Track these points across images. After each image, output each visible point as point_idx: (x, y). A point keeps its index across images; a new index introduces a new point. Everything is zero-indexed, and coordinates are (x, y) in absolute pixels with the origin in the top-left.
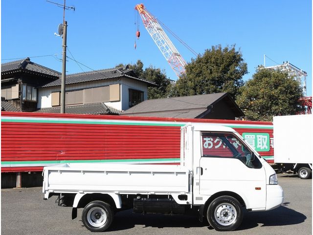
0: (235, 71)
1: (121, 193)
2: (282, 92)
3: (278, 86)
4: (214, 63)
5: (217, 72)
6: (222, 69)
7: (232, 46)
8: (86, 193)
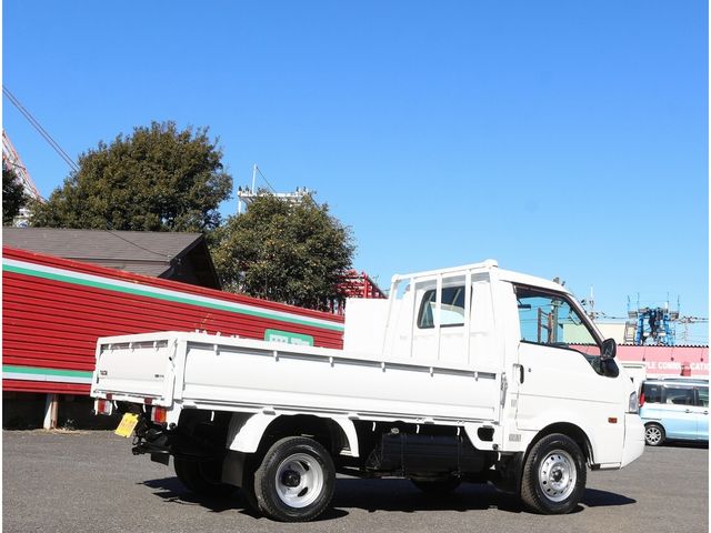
0: (206, 190)
1: (362, 418)
2: (314, 251)
3: (306, 236)
4: (159, 162)
5: (167, 184)
6: (178, 180)
7: (199, 129)
8: (279, 413)
